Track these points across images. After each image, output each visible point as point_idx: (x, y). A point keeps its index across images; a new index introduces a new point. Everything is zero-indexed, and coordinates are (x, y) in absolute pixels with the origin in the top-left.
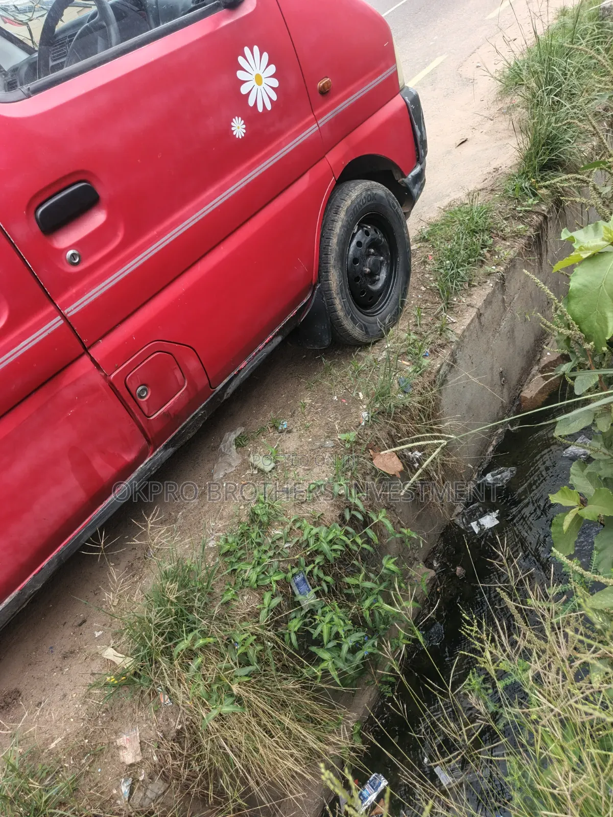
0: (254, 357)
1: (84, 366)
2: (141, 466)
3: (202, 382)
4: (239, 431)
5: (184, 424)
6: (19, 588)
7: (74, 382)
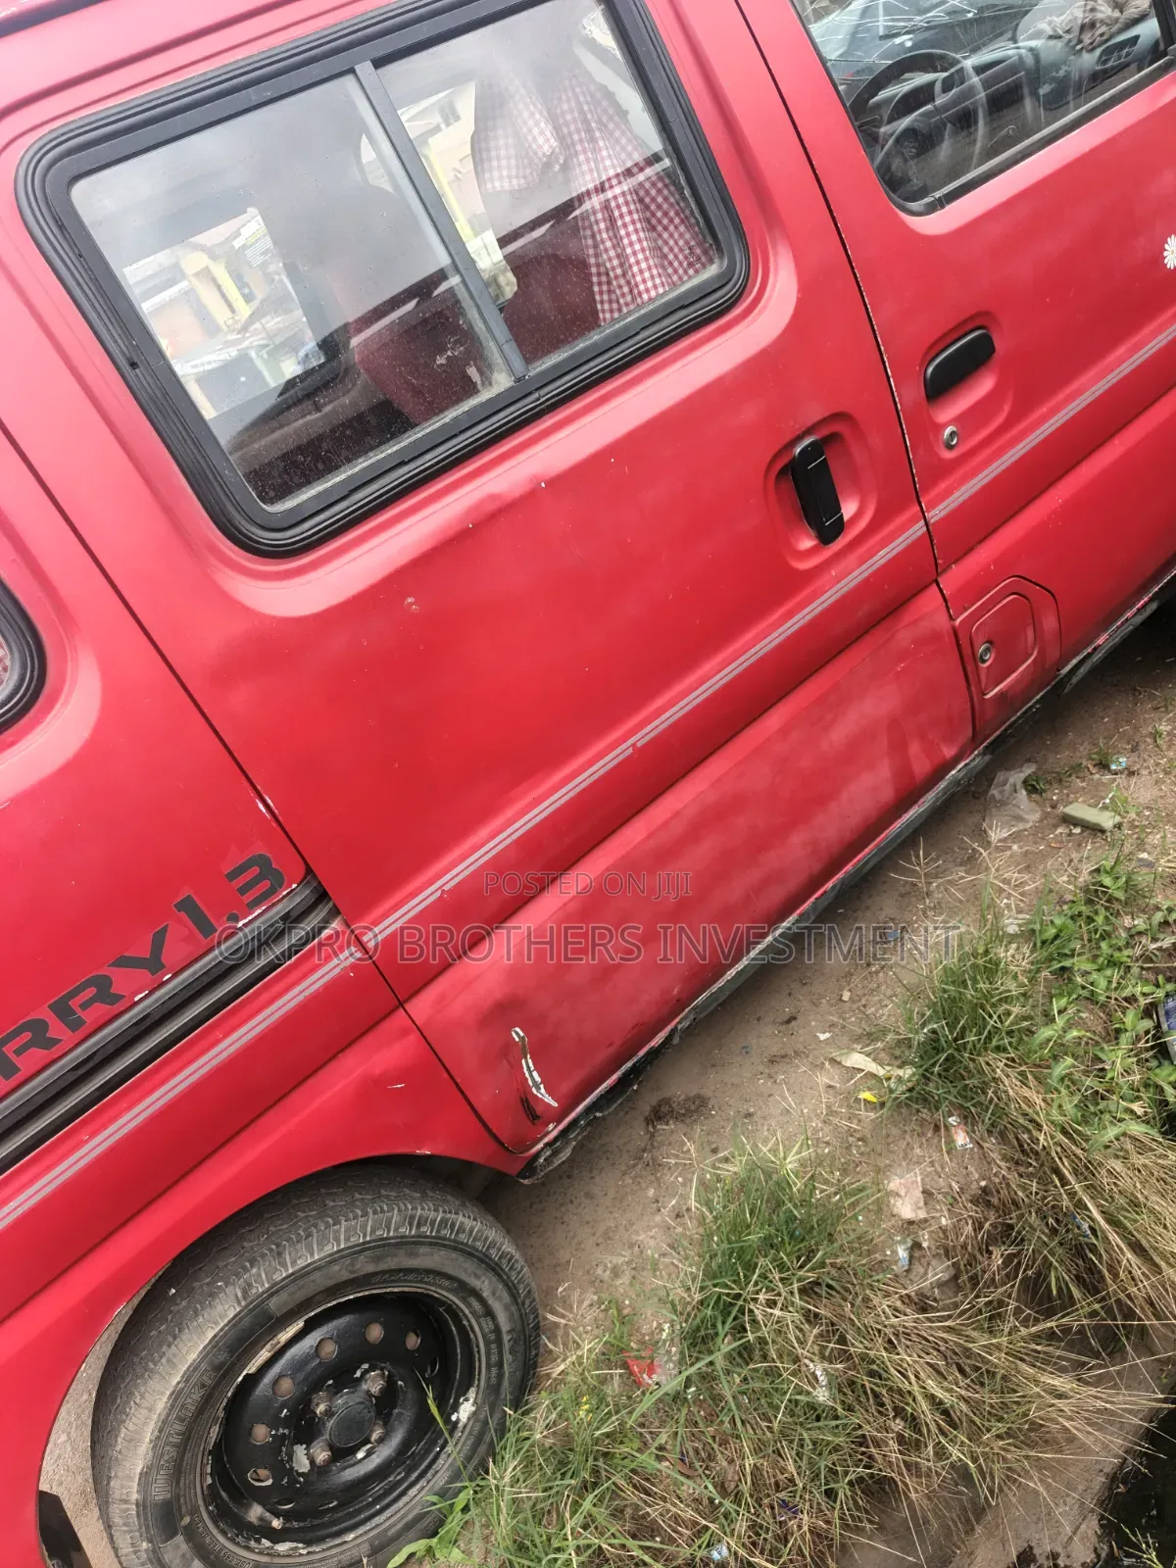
0: (1118, 628)
1: (931, 600)
2: (953, 772)
3: (1054, 653)
4: (1029, 770)
5: (1013, 719)
6: (798, 911)
7: (915, 622)
